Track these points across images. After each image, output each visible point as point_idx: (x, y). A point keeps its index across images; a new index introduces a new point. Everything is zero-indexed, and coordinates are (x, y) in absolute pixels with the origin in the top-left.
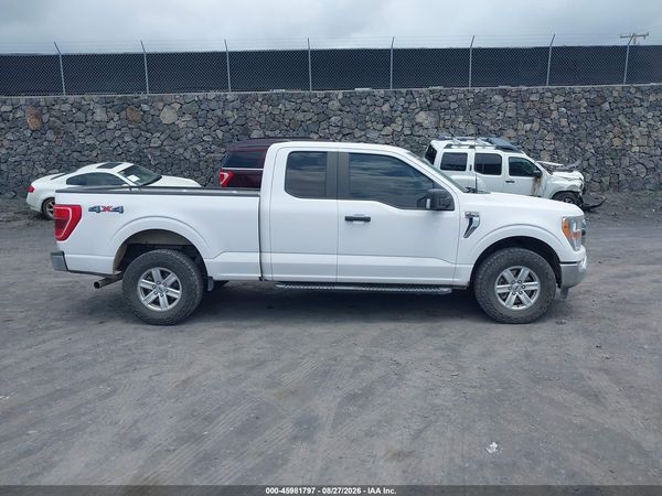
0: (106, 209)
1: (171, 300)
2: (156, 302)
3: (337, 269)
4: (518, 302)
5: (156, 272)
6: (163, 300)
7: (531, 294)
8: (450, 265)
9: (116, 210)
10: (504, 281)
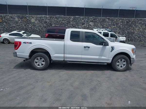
0: (27, 43)
1: (42, 65)
2: (39, 65)
3: (81, 58)
4: (121, 67)
5: (39, 58)
6: (40, 64)
7: (124, 65)
8: (107, 58)
9: (30, 43)
10: (118, 62)
